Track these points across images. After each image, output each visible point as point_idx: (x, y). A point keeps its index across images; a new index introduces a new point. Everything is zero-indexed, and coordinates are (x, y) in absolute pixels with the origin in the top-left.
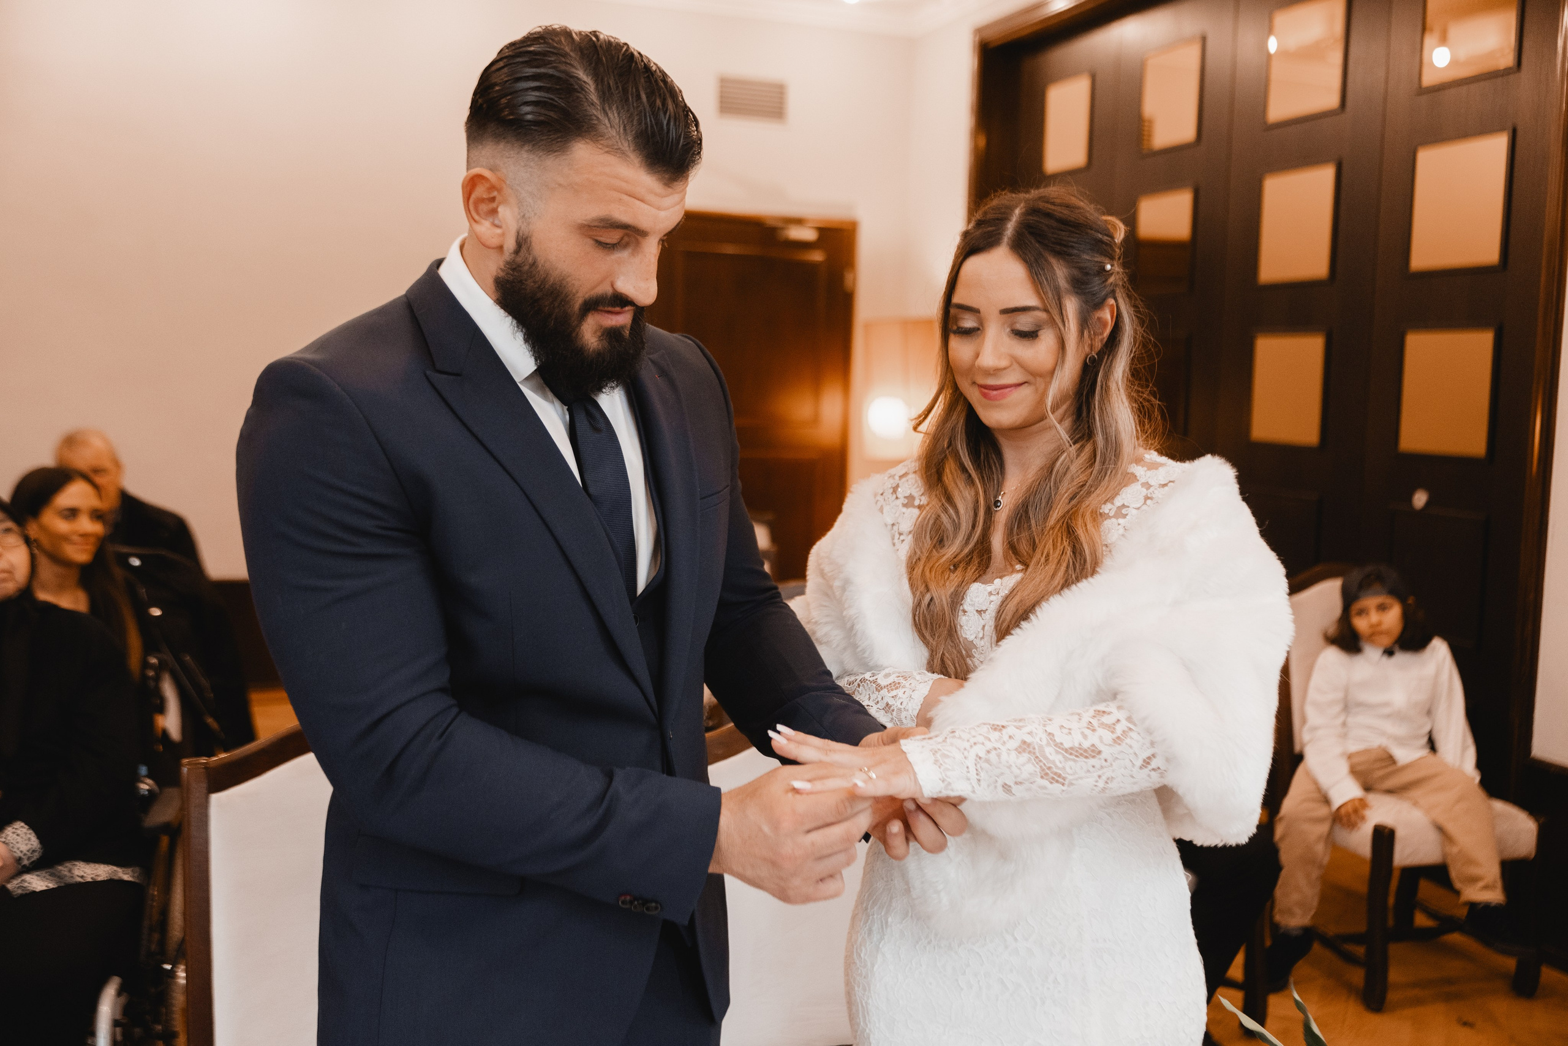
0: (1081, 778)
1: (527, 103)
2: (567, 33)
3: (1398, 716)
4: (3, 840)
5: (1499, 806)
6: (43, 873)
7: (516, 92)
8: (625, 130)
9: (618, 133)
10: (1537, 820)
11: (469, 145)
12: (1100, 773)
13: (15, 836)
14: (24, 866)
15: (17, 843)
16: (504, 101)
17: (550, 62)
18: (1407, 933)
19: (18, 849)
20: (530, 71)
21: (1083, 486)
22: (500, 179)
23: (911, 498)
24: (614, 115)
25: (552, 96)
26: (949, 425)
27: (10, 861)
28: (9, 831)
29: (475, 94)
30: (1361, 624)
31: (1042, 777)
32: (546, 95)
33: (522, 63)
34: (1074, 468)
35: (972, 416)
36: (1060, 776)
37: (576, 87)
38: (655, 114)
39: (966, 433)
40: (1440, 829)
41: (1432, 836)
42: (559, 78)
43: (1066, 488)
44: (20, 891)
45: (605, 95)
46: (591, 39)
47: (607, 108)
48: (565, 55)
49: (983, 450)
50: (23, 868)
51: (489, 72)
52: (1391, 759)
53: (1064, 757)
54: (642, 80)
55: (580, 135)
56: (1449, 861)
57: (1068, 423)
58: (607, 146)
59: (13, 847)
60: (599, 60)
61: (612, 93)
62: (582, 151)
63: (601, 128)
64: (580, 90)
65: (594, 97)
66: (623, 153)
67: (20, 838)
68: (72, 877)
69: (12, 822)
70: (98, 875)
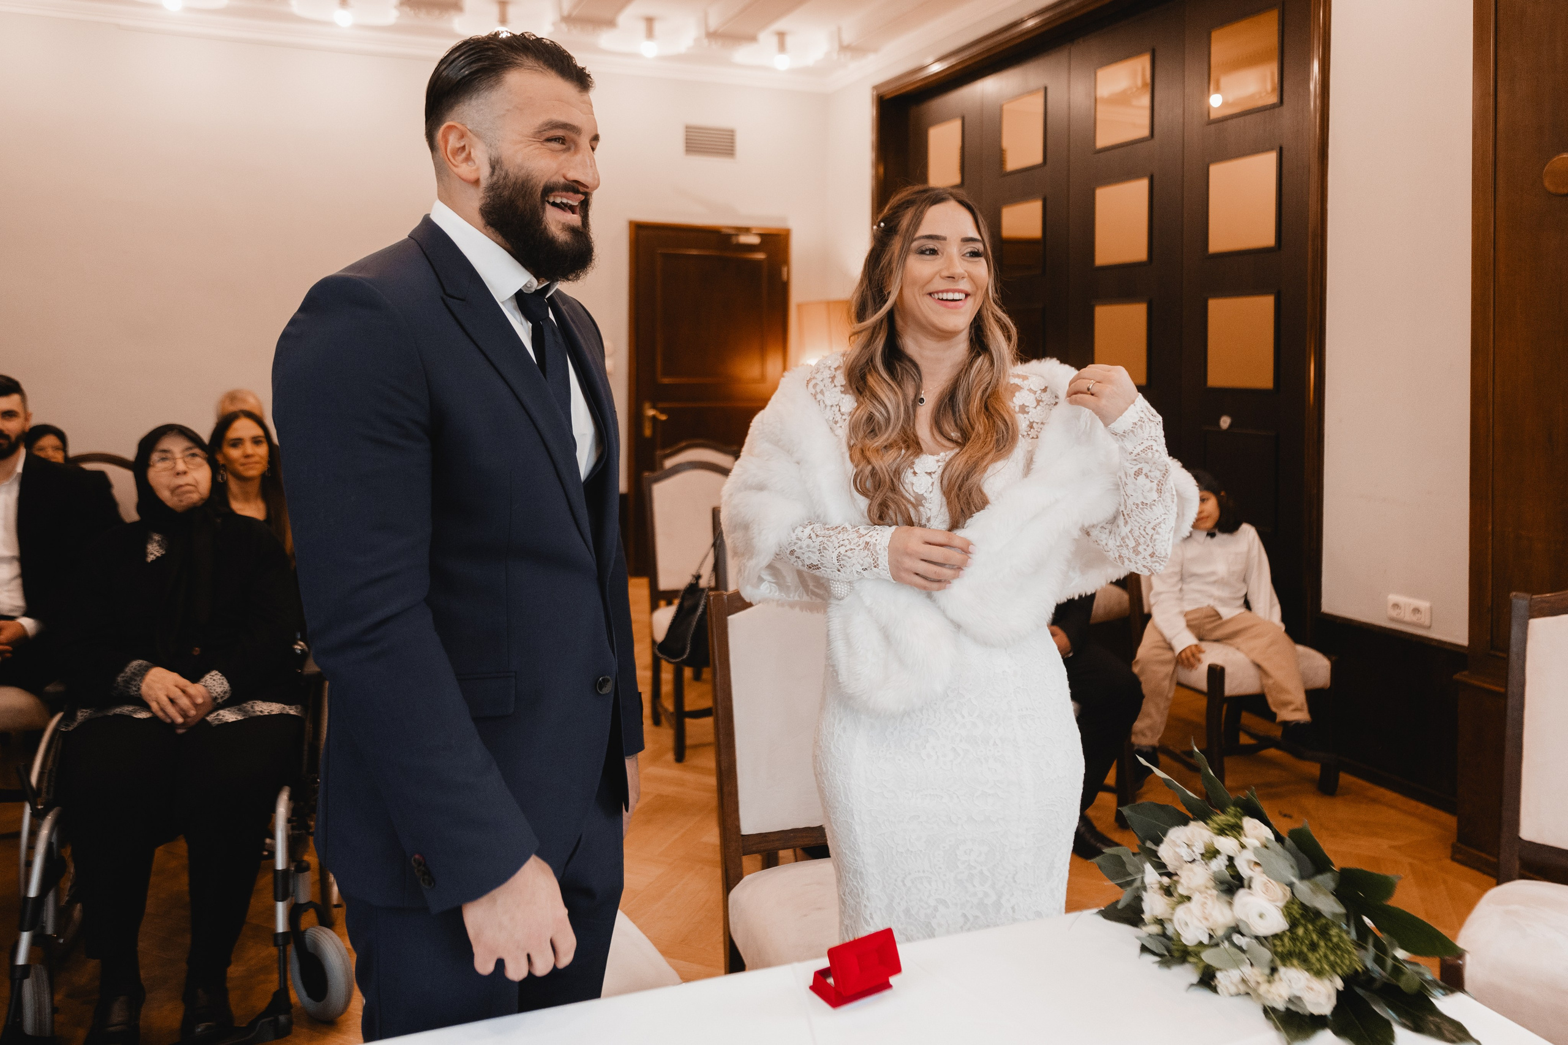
4: (204, 684)
6: (233, 709)
10: (1329, 659)
13: (212, 681)
14: (219, 703)
15: (214, 686)
18: (1235, 748)
19: (215, 690)
27: (210, 699)
28: (208, 677)
40: (1258, 665)
44: (216, 722)
50: (218, 705)
52: (1217, 615)
56: (1266, 691)
59: (211, 689)
67: (216, 683)
68: (254, 712)
69: (208, 671)
70: (272, 710)
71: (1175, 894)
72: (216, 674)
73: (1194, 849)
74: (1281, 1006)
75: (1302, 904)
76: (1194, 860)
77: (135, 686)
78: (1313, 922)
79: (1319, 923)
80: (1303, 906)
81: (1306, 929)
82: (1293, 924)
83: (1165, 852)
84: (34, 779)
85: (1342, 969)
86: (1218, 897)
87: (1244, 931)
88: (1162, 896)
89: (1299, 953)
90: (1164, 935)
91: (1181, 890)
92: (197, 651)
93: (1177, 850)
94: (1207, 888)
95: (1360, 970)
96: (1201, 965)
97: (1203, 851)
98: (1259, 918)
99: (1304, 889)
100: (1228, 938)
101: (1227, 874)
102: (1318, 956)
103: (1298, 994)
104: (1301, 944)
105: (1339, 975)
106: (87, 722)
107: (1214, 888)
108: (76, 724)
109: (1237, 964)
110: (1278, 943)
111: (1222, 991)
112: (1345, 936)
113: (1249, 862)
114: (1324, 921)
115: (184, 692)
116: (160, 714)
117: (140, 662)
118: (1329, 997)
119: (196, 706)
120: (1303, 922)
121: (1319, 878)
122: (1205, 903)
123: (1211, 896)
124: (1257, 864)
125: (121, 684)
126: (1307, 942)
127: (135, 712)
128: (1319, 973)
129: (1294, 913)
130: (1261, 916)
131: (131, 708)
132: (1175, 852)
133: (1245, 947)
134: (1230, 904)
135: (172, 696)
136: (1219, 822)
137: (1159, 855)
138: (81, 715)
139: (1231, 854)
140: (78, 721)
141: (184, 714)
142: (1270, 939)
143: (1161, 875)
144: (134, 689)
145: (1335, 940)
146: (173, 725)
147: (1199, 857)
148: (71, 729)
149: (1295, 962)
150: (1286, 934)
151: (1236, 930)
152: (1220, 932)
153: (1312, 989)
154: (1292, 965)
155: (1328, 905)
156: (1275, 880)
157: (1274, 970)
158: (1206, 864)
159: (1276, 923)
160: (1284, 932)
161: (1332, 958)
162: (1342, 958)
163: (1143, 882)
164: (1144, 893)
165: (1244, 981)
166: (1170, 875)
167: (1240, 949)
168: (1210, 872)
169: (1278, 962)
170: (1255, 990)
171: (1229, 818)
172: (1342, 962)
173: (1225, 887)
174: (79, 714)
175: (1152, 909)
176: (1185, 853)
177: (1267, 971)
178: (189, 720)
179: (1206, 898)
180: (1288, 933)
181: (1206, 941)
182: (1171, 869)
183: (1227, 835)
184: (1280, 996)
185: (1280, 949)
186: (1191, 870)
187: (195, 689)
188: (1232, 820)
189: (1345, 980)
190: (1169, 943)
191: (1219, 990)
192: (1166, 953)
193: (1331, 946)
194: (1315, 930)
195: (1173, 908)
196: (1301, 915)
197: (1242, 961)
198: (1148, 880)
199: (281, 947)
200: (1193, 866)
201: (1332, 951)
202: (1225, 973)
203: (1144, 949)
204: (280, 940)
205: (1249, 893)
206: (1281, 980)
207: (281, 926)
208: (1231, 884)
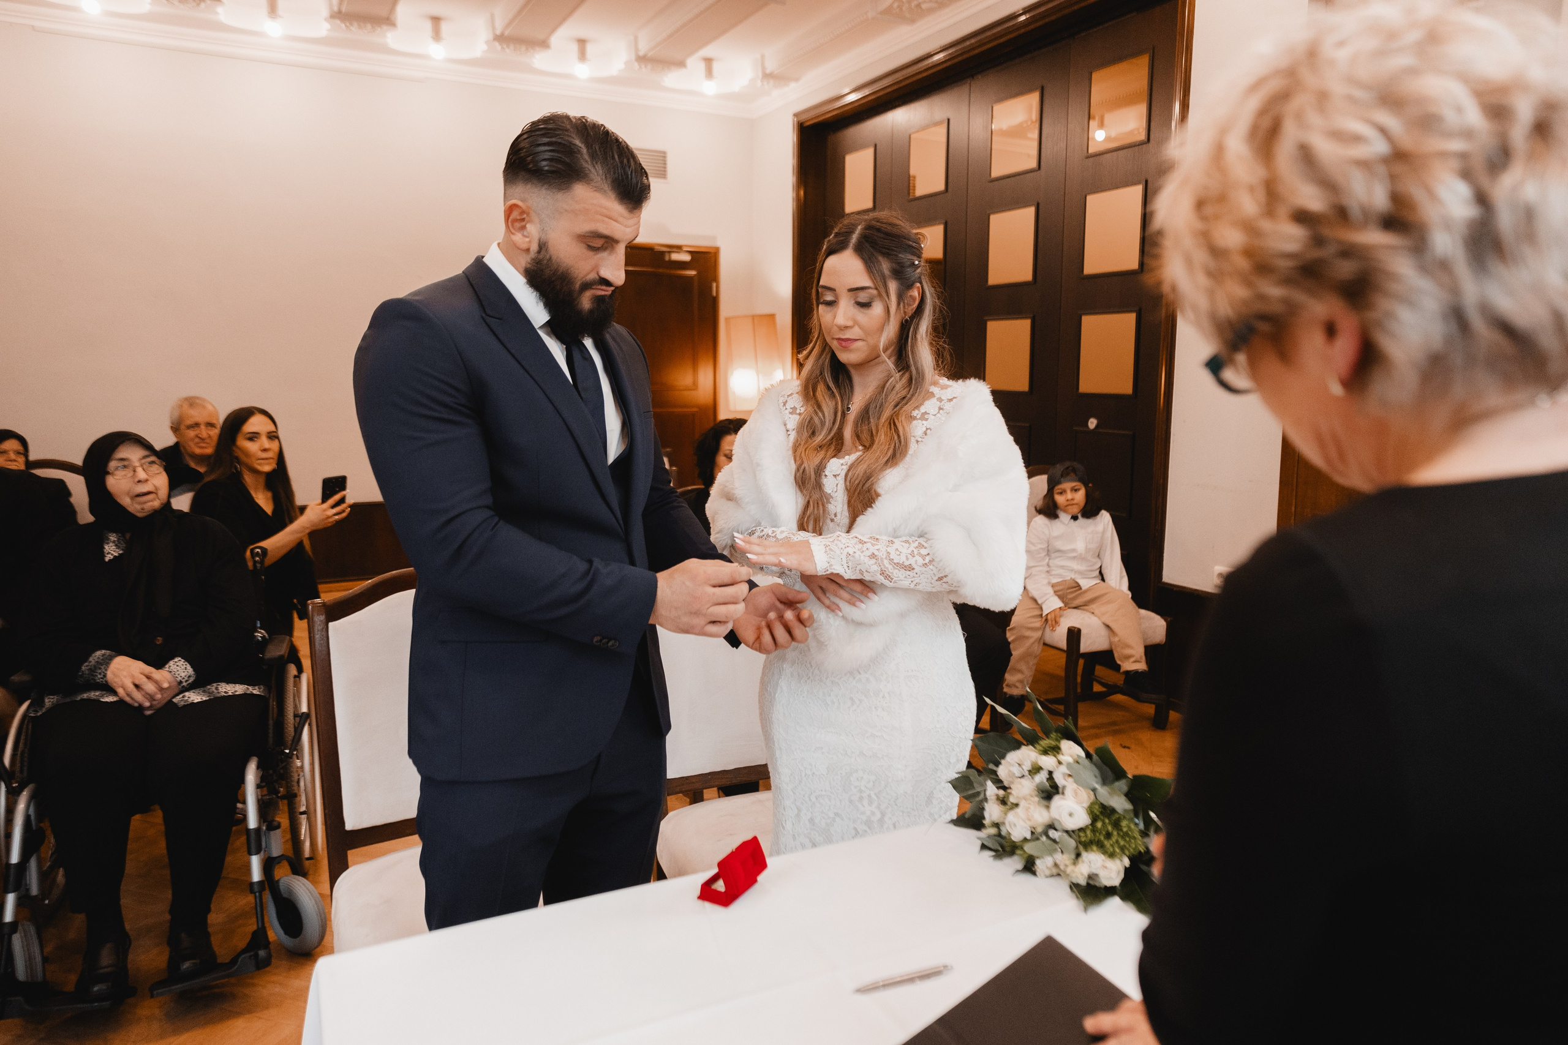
0: (902, 580)
1: (545, 160)
2: (567, 117)
3: (1081, 558)
4: (167, 669)
5: (1143, 612)
6: (197, 691)
7: (537, 153)
8: (606, 177)
9: (602, 179)
10: (1165, 620)
11: (505, 185)
12: (912, 579)
13: (175, 666)
14: (183, 686)
15: (178, 671)
16: (529, 158)
17: (558, 135)
18: (1089, 696)
19: (179, 675)
20: (546, 140)
21: (904, 398)
22: (528, 207)
23: (794, 409)
24: (599, 167)
25: (559, 155)
26: (821, 361)
27: (175, 683)
28: (171, 663)
29: (509, 155)
30: (1060, 499)
31: (881, 574)
32: (557, 155)
33: (541, 135)
34: (898, 386)
35: (834, 357)
36: (889, 577)
37: (576, 150)
38: (623, 168)
39: (831, 367)
40: (1108, 626)
41: (1104, 632)
42: (564, 145)
43: (893, 398)
44: (182, 703)
45: (593, 156)
46: (583, 122)
47: (595, 164)
48: (567, 130)
49: (841, 377)
50: (183, 688)
51: (519, 140)
52: (1078, 586)
53: (893, 567)
54: (615, 147)
55: (578, 180)
56: (1113, 647)
57: (893, 359)
58: (596, 187)
59: (175, 674)
60: (588, 133)
61: (597, 154)
62: (580, 190)
63: (591, 176)
64: (578, 152)
65: (586, 157)
66: (605, 191)
67: (180, 669)
68: (218, 693)
69: (173, 658)
70: (236, 691)
71: (1009, 803)
72: (180, 660)
73: (1024, 767)
74: (1083, 882)
75: (1101, 804)
76: (1023, 776)
77: (100, 674)
78: (1109, 817)
79: (1114, 818)
81: (1104, 823)
82: (1094, 819)
83: (1002, 771)
84: (7, 761)
85: (1129, 850)
86: (1039, 803)
87: (1057, 828)
88: (999, 805)
89: (1098, 841)
90: (999, 835)
91: (1012, 799)
92: (159, 640)
93: (1012, 769)
94: (1032, 796)
95: (1142, 851)
96: (1026, 856)
97: (1029, 768)
98: (1068, 816)
99: (1103, 792)
100: (1046, 833)
101: (1046, 785)
102: (1112, 843)
103: (1095, 871)
104: (1100, 834)
105: (1127, 856)
106: (55, 707)
107: (1037, 796)
108: (44, 710)
109: (1051, 852)
110: (1082, 834)
111: (1040, 874)
112: (1132, 826)
113: (1064, 774)
114: (1117, 816)
115: (149, 678)
116: (127, 699)
117: (103, 651)
118: (1119, 872)
119: (161, 689)
120: (1101, 817)
121: (1117, 784)
122: (1029, 808)
123: (1033, 802)
124: (1070, 775)
125: (87, 672)
126: (1104, 833)
127: (102, 696)
128: (1112, 856)
129: (1095, 811)
130: (1071, 815)
131: (97, 693)
132: (1010, 771)
133: (1058, 840)
134: (1048, 807)
135: (137, 682)
136: (1043, 745)
137: (998, 774)
138: (49, 701)
139: (1051, 769)
140: (46, 707)
141: (151, 697)
142: (1076, 833)
143: (998, 788)
144: (99, 676)
145: (1125, 830)
146: (141, 708)
147: (1027, 773)
148: (39, 714)
149: (1095, 848)
150: (1089, 828)
151: (1051, 826)
152: (1039, 830)
153: (1106, 867)
154: (1092, 850)
155: (1120, 803)
156: (1083, 787)
157: (1078, 855)
158: (1033, 778)
159: (1080, 819)
160: (1087, 826)
161: (1122, 843)
162: (1129, 842)
163: (985, 794)
164: (986, 804)
165: (1056, 865)
166: (1005, 788)
167: (1054, 841)
168: (1034, 784)
169: (1081, 848)
170: (1064, 872)
171: (1051, 741)
172: (1130, 846)
173: (1044, 795)
174: (47, 700)
175: (990, 816)
176: (1016, 771)
177: (1073, 856)
178: (154, 703)
179: (1030, 804)
180: (1090, 827)
181: (1029, 836)
182: (1006, 784)
183: (1049, 754)
184: (1082, 874)
185: (1083, 840)
186: (1021, 783)
187: (159, 675)
188: (1053, 743)
189: (1131, 859)
190: (1003, 841)
191: (1037, 873)
192: (1000, 849)
193: (1122, 834)
194: (1110, 823)
195: (1006, 814)
196: (1101, 812)
197: (1055, 850)
198: (988, 793)
199: (257, 894)
200: (1022, 780)
201: (1123, 838)
202: (1042, 860)
203: (984, 847)
204: (256, 888)
205: (1062, 798)
206: (1083, 862)
207: (256, 875)
208: (1050, 792)
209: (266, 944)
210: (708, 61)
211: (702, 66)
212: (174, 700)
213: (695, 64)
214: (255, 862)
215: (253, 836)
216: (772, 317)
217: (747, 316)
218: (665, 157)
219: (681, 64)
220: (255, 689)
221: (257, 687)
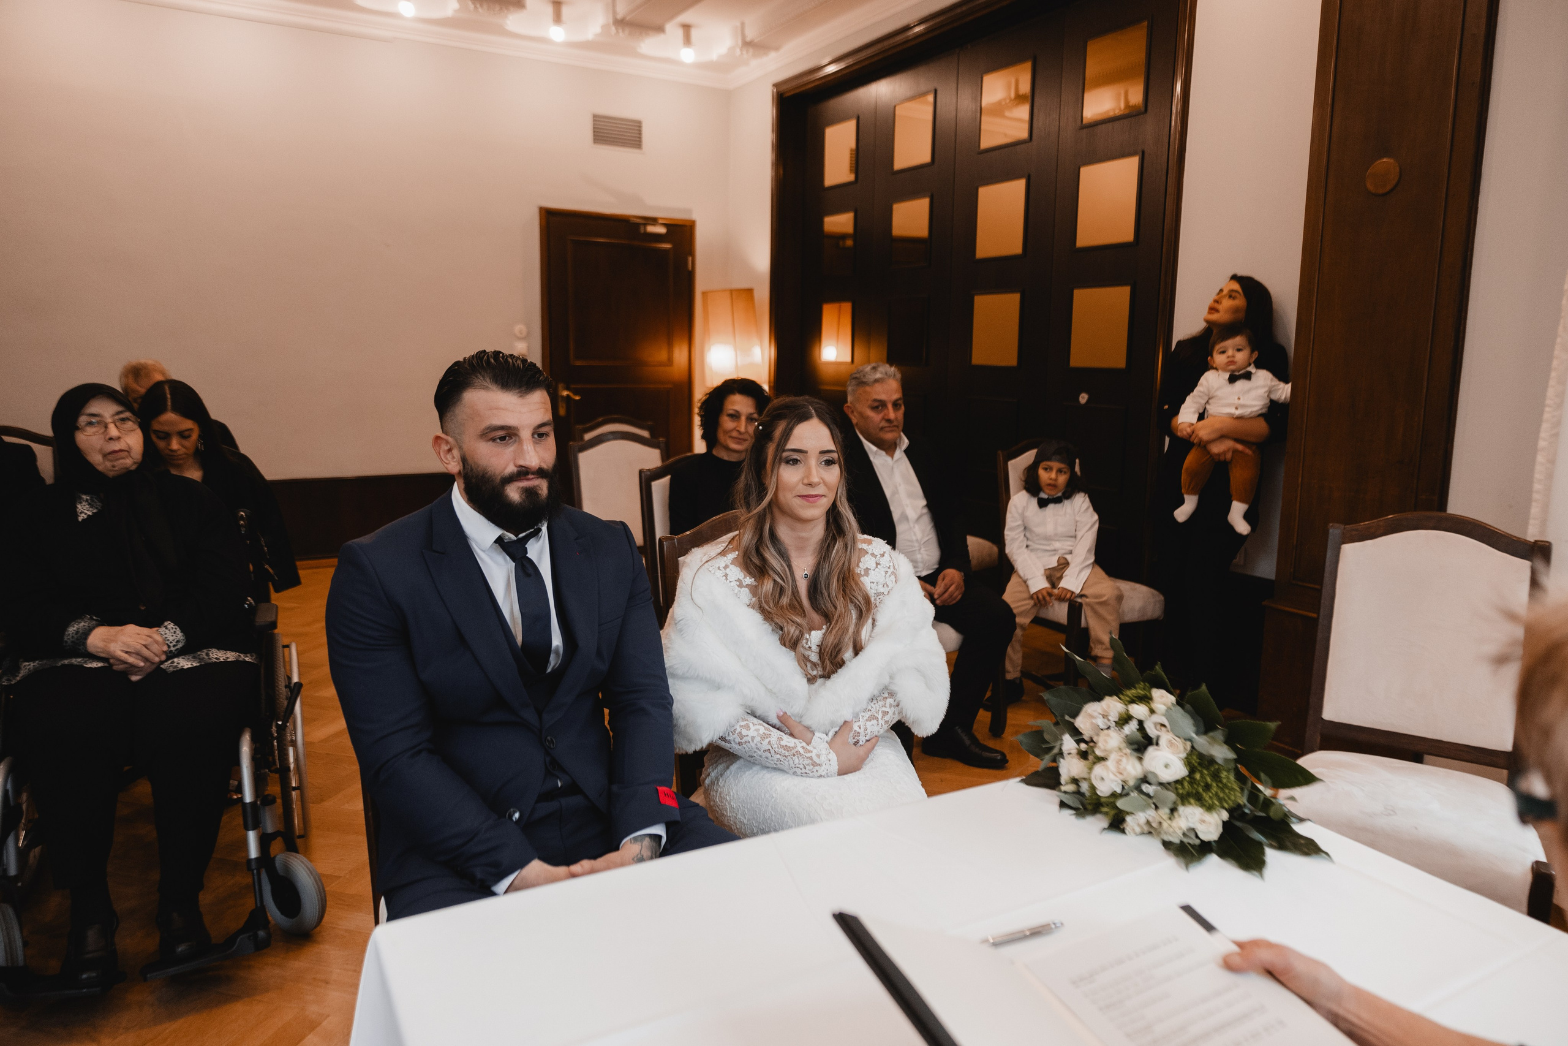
6: (187, 656)
14: (171, 652)
19: (169, 640)
44: (173, 670)
68: (210, 659)
70: (228, 658)
71: (1093, 758)
72: (170, 624)
73: (1110, 718)
74: (1178, 839)
75: (1200, 754)
76: (1109, 728)
78: (1207, 769)
79: (1213, 768)
80: (1201, 756)
81: (1202, 774)
82: (1192, 770)
83: (1081, 723)
85: (1227, 803)
86: (1131, 755)
87: (1151, 780)
88: (1079, 760)
89: (1196, 794)
90: (1081, 792)
91: (1097, 753)
93: (1094, 721)
94: (1121, 748)
95: (1239, 805)
97: (1117, 720)
98: (1165, 768)
99: (1201, 742)
100: (1138, 788)
101: (1139, 736)
102: (1211, 795)
103: (1194, 826)
104: (1198, 786)
105: (1226, 809)
107: (1128, 748)
108: (19, 678)
109: (1144, 807)
110: (1179, 787)
111: (1130, 832)
113: (1155, 724)
114: (1216, 765)
118: (1217, 825)
120: (1200, 768)
121: (1214, 733)
122: (1119, 760)
123: (1124, 755)
124: (1162, 725)
126: (1202, 785)
127: (85, 662)
128: (1209, 808)
129: (1193, 761)
130: (1167, 766)
131: (79, 660)
132: (1092, 723)
133: (1152, 795)
134: (1140, 759)
136: (1130, 695)
137: (1077, 725)
138: (26, 668)
139: (1142, 719)
140: (21, 675)
142: (1173, 785)
143: (1078, 741)
144: (80, 644)
145: (1225, 781)
147: (1114, 724)
148: (14, 682)
149: (1192, 801)
151: (1145, 780)
152: (1131, 783)
153: (1204, 821)
154: (1190, 803)
155: (1220, 752)
156: (1178, 737)
157: (1175, 809)
158: (1120, 729)
159: (1178, 771)
160: (1184, 778)
161: (1221, 795)
162: (1228, 795)
163: (1062, 748)
164: (1062, 758)
165: (1149, 822)
166: (1086, 742)
167: (1148, 795)
168: (1123, 736)
169: (1179, 801)
170: (1157, 830)
171: (1139, 691)
172: (1228, 799)
173: (1136, 747)
174: (22, 668)
175: (1069, 771)
176: (1100, 722)
177: (1169, 811)
179: (1119, 756)
180: (1187, 779)
181: (1119, 790)
182: (1087, 737)
183: (1138, 704)
184: (1178, 832)
185: (1181, 791)
186: (1108, 735)
188: (1142, 692)
189: (1230, 811)
190: (1084, 800)
191: (1127, 832)
192: (1081, 807)
193: (1221, 785)
194: (1209, 775)
195: (1091, 769)
196: (1197, 762)
197: (1149, 806)
198: (1065, 748)
199: (255, 871)
200: (1109, 731)
201: (1222, 789)
202: (1134, 816)
203: (1063, 805)
204: (254, 865)
205: (1156, 749)
206: (1179, 816)
207: (253, 852)
208: (1142, 743)
209: (265, 923)
210: (687, 28)
211: (680, 32)
212: (162, 666)
213: (673, 30)
214: (252, 836)
215: (249, 810)
216: (750, 291)
217: (725, 290)
218: (640, 127)
219: (660, 29)
220: (247, 657)
221: (248, 655)
